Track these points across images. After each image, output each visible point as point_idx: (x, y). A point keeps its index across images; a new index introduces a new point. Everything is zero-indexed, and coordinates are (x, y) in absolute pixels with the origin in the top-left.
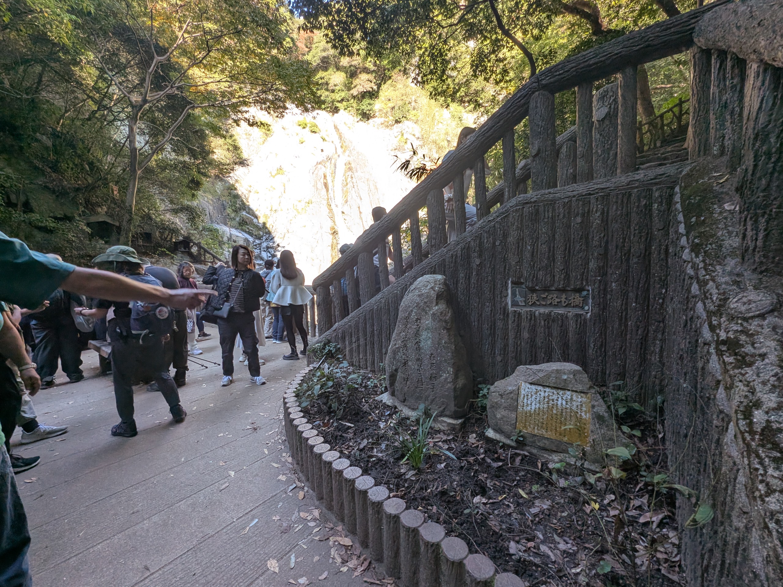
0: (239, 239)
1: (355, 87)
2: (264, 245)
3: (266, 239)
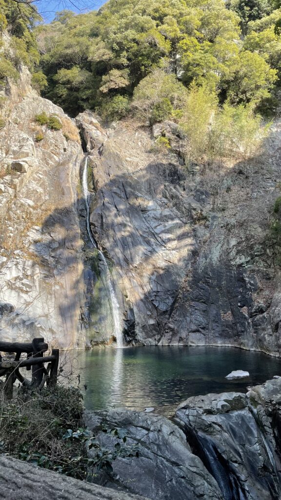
1: (105, 83)
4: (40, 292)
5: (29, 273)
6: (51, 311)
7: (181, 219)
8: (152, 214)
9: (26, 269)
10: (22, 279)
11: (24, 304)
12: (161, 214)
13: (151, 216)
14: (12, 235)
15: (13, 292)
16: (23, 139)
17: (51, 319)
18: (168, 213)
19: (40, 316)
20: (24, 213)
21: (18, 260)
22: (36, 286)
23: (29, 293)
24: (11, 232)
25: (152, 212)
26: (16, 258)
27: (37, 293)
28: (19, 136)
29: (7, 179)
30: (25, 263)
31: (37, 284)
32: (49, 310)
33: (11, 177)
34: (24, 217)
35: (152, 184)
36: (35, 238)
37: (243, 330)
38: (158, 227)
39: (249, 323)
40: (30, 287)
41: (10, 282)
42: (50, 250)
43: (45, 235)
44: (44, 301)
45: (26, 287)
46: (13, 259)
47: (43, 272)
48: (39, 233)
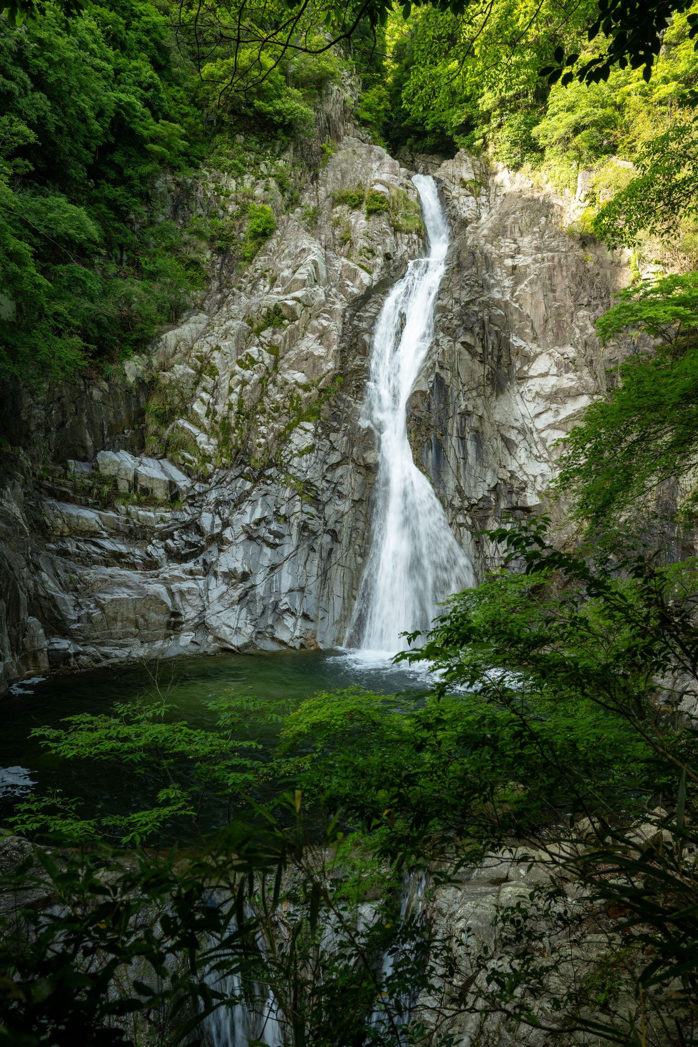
0: (155, 484)
2: (213, 496)
3: (219, 482)
4: (298, 547)
5: (283, 511)
6: (309, 582)
8: (537, 386)
9: (278, 503)
10: (269, 523)
11: (267, 567)
12: (555, 386)
13: (535, 389)
14: (262, 441)
15: (254, 545)
17: (308, 596)
18: (571, 384)
20: (287, 399)
21: (269, 488)
22: (290, 535)
23: (278, 549)
24: (263, 437)
25: (539, 380)
26: (266, 483)
27: (292, 548)
29: (265, 335)
30: (279, 493)
31: (295, 531)
32: (307, 580)
33: (273, 332)
36: (301, 446)
38: (544, 416)
40: (282, 537)
41: (250, 527)
42: (326, 467)
43: (320, 439)
44: (302, 562)
45: (275, 537)
46: (262, 486)
47: (306, 510)
48: (309, 435)
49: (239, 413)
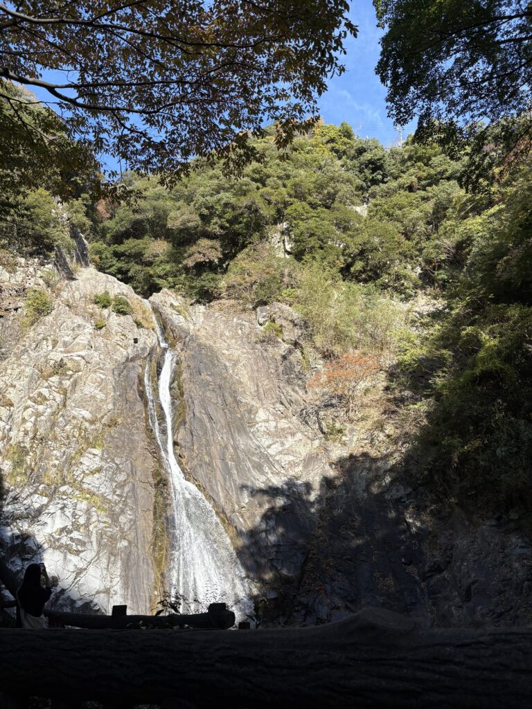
1: (190, 256)
4: (98, 553)
5: (82, 521)
6: (114, 583)
7: (306, 433)
8: (263, 428)
9: (76, 515)
10: (69, 532)
11: (74, 572)
12: (276, 427)
14: (57, 462)
15: (57, 552)
16: (79, 326)
17: (115, 597)
18: (287, 426)
19: (98, 592)
20: (76, 430)
21: (65, 502)
22: (91, 542)
23: (81, 554)
24: (57, 459)
25: (263, 424)
26: (62, 498)
27: (94, 554)
28: (73, 323)
29: (53, 380)
30: (76, 506)
31: (94, 539)
32: (111, 582)
33: (60, 379)
34: (77, 435)
35: (260, 384)
36: (91, 467)
37: (414, 601)
38: (273, 446)
39: (422, 590)
40: (83, 544)
41: (53, 537)
42: (114, 484)
43: (107, 462)
44: (104, 566)
45: (77, 545)
46: (57, 501)
47: (103, 520)
48: (97, 459)
49: (34, 438)
